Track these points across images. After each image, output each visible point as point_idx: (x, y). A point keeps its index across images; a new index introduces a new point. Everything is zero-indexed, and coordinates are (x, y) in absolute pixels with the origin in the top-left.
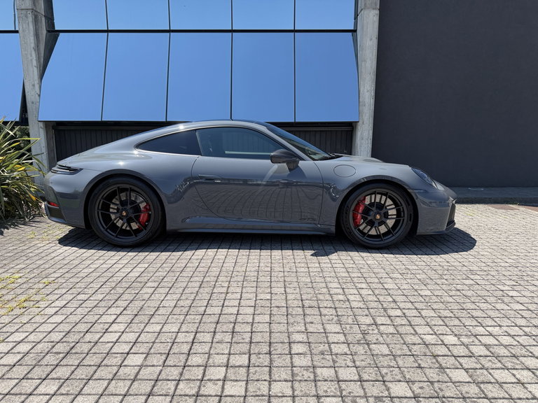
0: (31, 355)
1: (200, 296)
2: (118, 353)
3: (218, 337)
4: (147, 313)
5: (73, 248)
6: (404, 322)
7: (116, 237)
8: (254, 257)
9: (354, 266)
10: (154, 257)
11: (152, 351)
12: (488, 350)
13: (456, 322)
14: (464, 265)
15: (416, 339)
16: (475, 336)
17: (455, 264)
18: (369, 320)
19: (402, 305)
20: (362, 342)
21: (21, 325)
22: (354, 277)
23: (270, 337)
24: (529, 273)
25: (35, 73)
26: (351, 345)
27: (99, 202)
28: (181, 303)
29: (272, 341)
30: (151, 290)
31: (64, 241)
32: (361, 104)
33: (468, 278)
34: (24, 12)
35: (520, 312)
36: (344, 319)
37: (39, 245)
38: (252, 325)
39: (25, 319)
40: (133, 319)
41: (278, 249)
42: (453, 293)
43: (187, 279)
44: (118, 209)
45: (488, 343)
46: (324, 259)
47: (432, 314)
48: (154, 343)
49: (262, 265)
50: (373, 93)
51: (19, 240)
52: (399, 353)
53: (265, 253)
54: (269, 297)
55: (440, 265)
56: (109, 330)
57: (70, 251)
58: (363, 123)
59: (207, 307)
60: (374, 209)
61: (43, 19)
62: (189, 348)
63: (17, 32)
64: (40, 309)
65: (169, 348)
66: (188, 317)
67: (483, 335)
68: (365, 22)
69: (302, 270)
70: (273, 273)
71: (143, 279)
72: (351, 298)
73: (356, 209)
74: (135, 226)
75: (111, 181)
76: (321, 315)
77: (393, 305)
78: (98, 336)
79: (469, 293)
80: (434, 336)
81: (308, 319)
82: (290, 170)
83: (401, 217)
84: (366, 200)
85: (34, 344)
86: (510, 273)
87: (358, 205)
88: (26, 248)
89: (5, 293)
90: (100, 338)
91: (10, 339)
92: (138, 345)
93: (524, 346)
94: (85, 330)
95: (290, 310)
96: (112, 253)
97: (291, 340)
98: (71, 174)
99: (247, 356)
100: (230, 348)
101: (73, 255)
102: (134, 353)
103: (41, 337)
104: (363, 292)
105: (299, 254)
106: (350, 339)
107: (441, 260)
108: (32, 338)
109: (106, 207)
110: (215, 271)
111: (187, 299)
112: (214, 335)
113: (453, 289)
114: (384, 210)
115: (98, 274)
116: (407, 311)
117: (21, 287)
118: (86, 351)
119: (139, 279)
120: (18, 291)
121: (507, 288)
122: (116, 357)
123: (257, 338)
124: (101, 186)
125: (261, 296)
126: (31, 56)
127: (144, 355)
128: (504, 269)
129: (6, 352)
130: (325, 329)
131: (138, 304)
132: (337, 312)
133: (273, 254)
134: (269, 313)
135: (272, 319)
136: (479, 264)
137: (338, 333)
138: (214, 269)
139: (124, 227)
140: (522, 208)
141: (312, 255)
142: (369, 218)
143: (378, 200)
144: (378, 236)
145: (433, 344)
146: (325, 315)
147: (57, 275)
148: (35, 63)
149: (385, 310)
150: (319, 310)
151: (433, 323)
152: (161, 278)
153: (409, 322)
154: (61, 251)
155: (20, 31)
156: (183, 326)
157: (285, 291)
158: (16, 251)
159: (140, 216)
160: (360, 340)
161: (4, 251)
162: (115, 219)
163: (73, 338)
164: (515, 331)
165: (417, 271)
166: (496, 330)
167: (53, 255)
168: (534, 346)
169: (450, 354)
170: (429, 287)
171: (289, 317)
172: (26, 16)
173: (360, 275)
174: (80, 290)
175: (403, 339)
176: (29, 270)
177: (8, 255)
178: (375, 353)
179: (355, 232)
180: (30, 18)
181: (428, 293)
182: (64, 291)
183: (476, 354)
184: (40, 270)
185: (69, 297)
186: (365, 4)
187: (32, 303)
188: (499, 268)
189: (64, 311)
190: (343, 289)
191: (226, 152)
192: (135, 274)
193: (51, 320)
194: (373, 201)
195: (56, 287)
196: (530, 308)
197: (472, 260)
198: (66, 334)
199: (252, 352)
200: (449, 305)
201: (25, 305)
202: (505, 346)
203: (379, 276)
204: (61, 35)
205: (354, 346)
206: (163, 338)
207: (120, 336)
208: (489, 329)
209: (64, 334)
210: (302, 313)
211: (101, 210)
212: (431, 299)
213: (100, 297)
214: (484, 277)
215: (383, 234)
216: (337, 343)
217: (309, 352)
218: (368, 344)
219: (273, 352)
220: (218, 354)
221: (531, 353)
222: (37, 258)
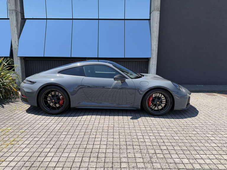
0: (16, 168)
1: (84, 139)
2: (51, 167)
3: (92, 159)
4: (63, 147)
5: (33, 115)
6: (167, 152)
7: (50, 110)
8: (107, 120)
9: (148, 124)
10: (66, 119)
11: (65, 166)
12: (200, 166)
13: (188, 152)
14: (193, 124)
15: (171, 161)
16: (196, 159)
17: (189, 123)
18: (153, 151)
19: (167, 144)
20: (150, 162)
21: (12, 153)
22: (148, 130)
23: (113, 159)
24: (220, 128)
25: (16, 36)
26: (145, 163)
27: (43, 96)
28: (76, 143)
29: (114, 161)
30: (64, 136)
31: (29, 111)
32: (152, 50)
33: (194, 131)
34: (12, 11)
35: (214, 147)
36: (143, 151)
37: (18, 113)
38: (105, 154)
39: (13, 150)
40: (57, 150)
41: (117, 116)
42: (188, 138)
43: (79, 131)
44: (51, 99)
45: (201, 162)
46: (135, 121)
47: (179, 148)
48: (65, 162)
49: (110, 123)
50: (157, 46)
51: (10, 110)
52: (164, 167)
53: (111, 117)
54: (112, 140)
55: (183, 124)
56: (47, 156)
57: (31, 116)
58: (153, 58)
59: (87, 144)
60: (156, 99)
61: (20, 14)
62: (80, 164)
63: (9, 19)
64: (19, 145)
65: (72, 164)
66: (79, 149)
67: (199, 159)
68: (154, 16)
69: (126, 126)
70: (114, 128)
71: (61, 131)
72: (146, 140)
73: (149, 99)
74: (58, 105)
75: (48, 87)
76: (133, 149)
77: (163, 144)
78: (43, 158)
79: (194, 138)
80: (179, 159)
81: (128, 151)
82: (122, 83)
83: (167, 103)
84: (153, 95)
85: (17, 162)
86: (211, 128)
87: (150, 98)
88: (13, 114)
89: (4, 137)
90: (44, 160)
91: (7, 160)
92: (59, 163)
93: (215, 164)
94: (38, 156)
95: (121, 146)
96: (48, 117)
97: (121, 161)
98: (31, 84)
99: (103, 169)
100: (96, 164)
101: (32, 118)
102: (58, 167)
103: (20, 159)
104: (151, 137)
105: (125, 118)
106: (145, 161)
107: (184, 121)
108: (16, 159)
109: (46, 98)
110: (90, 127)
111: (79, 141)
112: (90, 158)
113: (188, 136)
114: (161, 100)
115: (43, 128)
116: (169, 147)
117: (11, 134)
118: (38, 166)
119: (59, 131)
120: (10, 136)
121: (210, 135)
122: (50, 169)
123: (107, 160)
124: (44, 89)
125: (109, 140)
126: (15, 29)
127: (62, 168)
128: (209, 126)
129: (6, 166)
130: (135, 156)
131: (59, 143)
132: (140, 147)
133: (115, 118)
134: (112, 148)
135: (114, 151)
136: (199, 124)
137: (140, 158)
138: (90, 125)
139: (53, 106)
140: (219, 95)
141: (131, 119)
142: (154, 103)
143: (158, 96)
144: (158, 110)
145: (178, 163)
146: (135, 149)
147: (26, 128)
148: (16, 32)
149: (160, 146)
150: (133, 147)
151: (179, 153)
152: (68, 130)
153: (169, 152)
154: (27, 116)
155: (10, 19)
156: (78, 154)
157: (119, 137)
158: (9, 116)
159: (60, 101)
160: (149, 161)
161: (4, 116)
162: (50, 103)
163: (33, 159)
164: (212, 157)
165: (173, 127)
166: (204, 156)
167: (24, 118)
168: (219, 164)
169: (185, 168)
170: (178, 135)
171: (121, 150)
172: (13, 13)
173: (150, 129)
174: (35, 136)
175: (166, 161)
176: (14, 126)
177: (6, 118)
178: (155, 167)
179: (149, 109)
180: (14, 14)
181: (177, 138)
182: (29, 136)
183: (196, 168)
184: (19, 126)
185: (31, 139)
186: (154, 9)
187: (16, 142)
188: (207, 126)
189: (29, 146)
190: (143, 136)
191: (96, 72)
192: (58, 128)
193: (24, 151)
194: (156, 96)
195: (25, 134)
196: (219, 145)
197: (196, 122)
198: (30, 158)
199: (105, 167)
200: (186, 144)
201: (13, 143)
202: (207, 164)
203: (158, 129)
204: (27, 20)
205: (146, 164)
206: (69, 159)
207: (52, 159)
208: (201, 156)
209: (29, 157)
210: (126, 148)
211: (44, 99)
212: (178, 141)
213: (44, 139)
214: (201, 130)
215: (160, 109)
216: (140, 163)
217: (128, 167)
218: (152, 163)
219: (114, 167)
220: (91, 168)
221: (218, 167)
222: (17, 119)
